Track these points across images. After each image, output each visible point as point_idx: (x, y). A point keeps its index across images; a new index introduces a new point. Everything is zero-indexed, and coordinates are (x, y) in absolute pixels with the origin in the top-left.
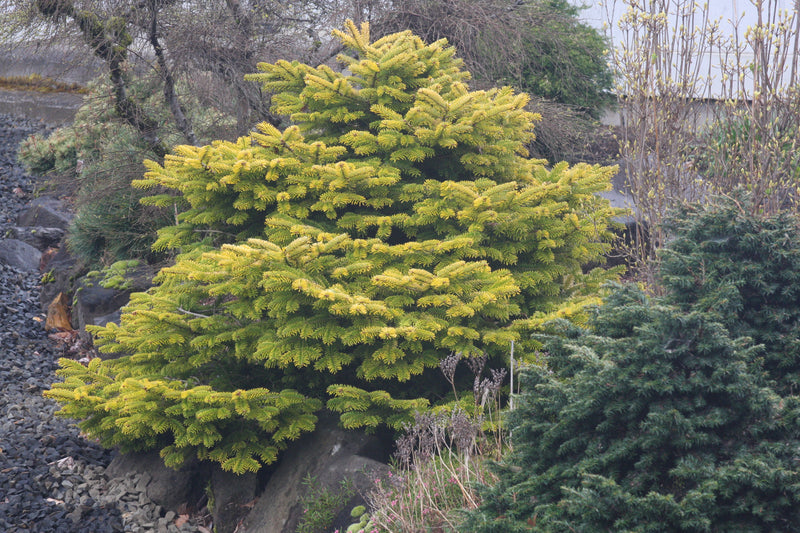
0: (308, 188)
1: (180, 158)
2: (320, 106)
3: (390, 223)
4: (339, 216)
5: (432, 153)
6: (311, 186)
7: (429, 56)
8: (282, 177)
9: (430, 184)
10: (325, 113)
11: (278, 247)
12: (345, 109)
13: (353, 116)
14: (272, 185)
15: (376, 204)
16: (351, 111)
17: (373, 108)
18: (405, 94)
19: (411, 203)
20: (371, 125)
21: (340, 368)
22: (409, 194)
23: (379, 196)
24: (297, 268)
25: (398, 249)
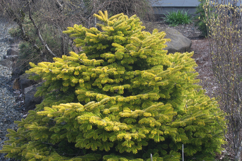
0: (90, 76)
1: (40, 68)
2: (92, 44)
3: (123, 88)
4: (103, 87)
5: (136, 60)
6: (92, 76)
7: (130, 22)
8: (80, 73)
9: (137, 72)
10: (94, 46)
11: (82, 105)
12: (101, 45)
13: (105, 47)
14: (76, 77)
15: (117, 81)
16: (103, 45)
17: (113, 44)
18: (124, 38)
19: (130, 79)
20: (111, 49)
21: (110, 149)
22: (129, 76)
23: (118, 78)
24: (90, 112)
25: (127, 99)
